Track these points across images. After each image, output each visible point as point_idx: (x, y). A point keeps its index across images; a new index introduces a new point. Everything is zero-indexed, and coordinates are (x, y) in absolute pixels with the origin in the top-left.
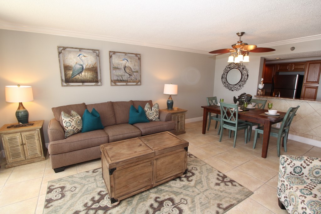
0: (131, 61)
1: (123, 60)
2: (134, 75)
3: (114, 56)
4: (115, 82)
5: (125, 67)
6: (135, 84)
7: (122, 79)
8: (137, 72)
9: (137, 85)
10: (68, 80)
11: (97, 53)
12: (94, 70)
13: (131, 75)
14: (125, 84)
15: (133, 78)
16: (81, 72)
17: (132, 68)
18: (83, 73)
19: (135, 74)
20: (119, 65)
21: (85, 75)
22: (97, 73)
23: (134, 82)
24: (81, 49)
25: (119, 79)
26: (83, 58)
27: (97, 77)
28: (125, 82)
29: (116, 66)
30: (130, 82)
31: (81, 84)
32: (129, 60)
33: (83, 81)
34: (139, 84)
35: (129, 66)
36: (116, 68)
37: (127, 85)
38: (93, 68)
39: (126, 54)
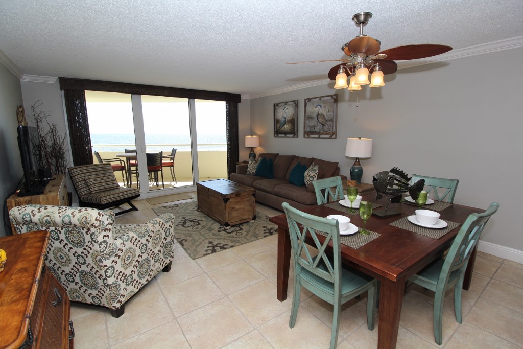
0: (325, 107)
1: (317, 107)
2: (327, 125)
3: (308, 104)
4: (308, 134)
5: (318, 115)
6: (328, 136)
7: (314, 131)
8: (331, 120)
9: (331, 138)
10: (277, 132)
11: (296, 103)
12: (293, 121)
13: (324, 125)
14: (317, 136)
15: (326, 128)
16: (284, 125)
17: (325, 115)
18: (285, 125)
19: (328, 123)
20: (312, 113)
21: (287, 127)
22: (294, 124)
23: (327, 134)
24: (286, 103)
25: (312, 130)
26: (286, 111)
27: (294, 129)
28: (317, 134)
29: (309, 115)
30: (322, 134)
31: (284, 136)
32: (322, 106)
33: (286, 133)
34: (334, 137)
35: (322, 114)
36: (310, 118)
37: (319, 138)
38: (292, 119)
39: (320, 98)
